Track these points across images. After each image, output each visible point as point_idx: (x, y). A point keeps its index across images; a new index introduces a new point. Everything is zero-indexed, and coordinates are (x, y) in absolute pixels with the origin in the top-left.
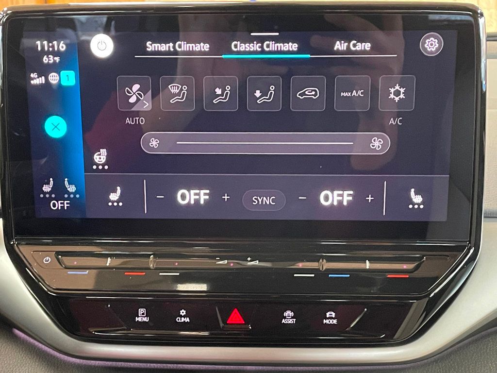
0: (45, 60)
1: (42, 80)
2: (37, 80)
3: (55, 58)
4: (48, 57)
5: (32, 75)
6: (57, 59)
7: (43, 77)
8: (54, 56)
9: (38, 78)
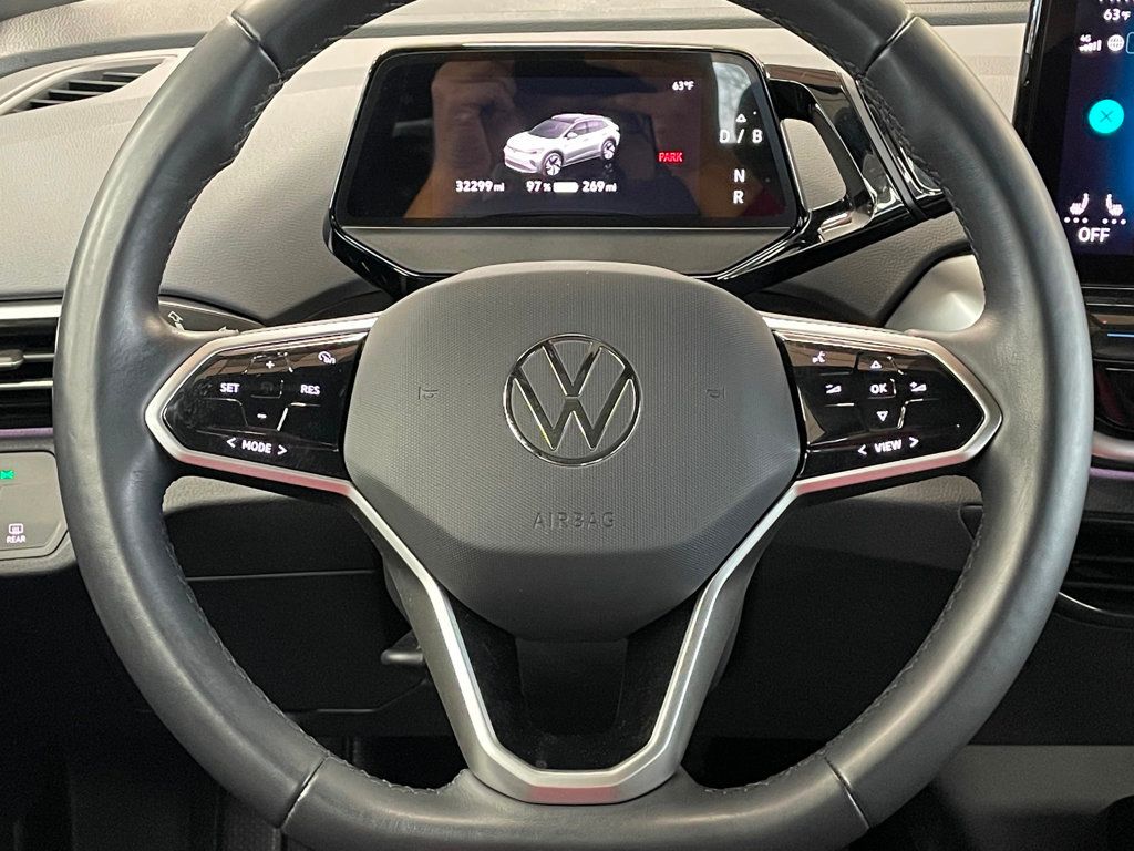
0: (1107, 15)
1: (1097, 46)
2: (1089, 46)
3: (1124, 13)
4: (1113, 12)
5: (1083, 38)
6: (1126, 15)
7: (1100, 42)
8: (1122, 11)
9: (1092, 41)
